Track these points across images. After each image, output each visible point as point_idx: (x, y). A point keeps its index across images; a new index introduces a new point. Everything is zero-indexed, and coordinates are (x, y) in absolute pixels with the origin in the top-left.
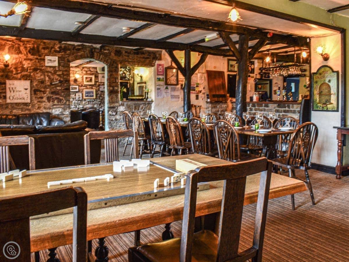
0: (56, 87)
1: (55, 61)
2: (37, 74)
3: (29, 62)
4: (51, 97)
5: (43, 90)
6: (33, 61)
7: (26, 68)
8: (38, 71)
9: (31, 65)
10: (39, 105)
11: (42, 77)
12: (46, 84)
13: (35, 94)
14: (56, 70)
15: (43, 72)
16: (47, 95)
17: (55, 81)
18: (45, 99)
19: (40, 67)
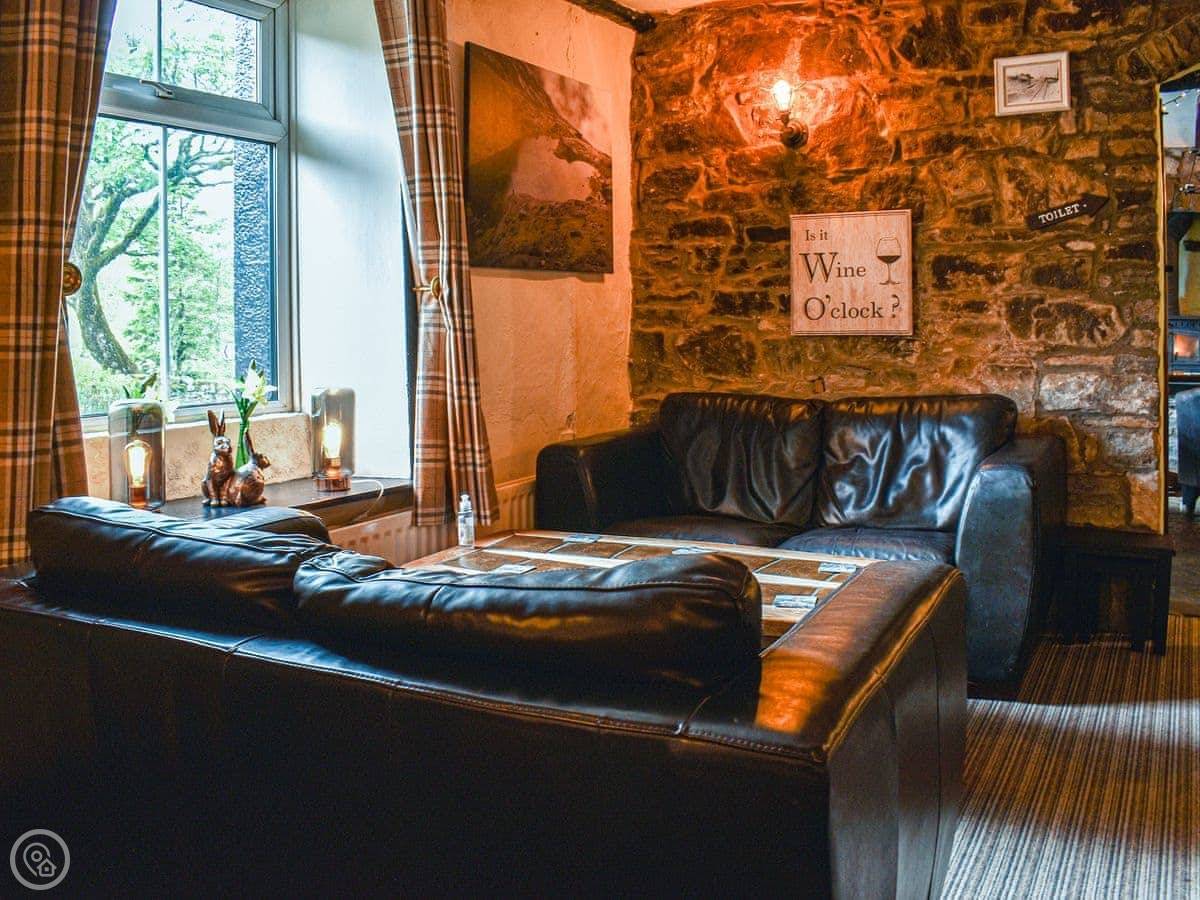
0: (1063, 241)
1: (1056, 80)
2: (951, 167)
3: (904, 104)
4: (1031, 303)
5: (983, 259)
6: (926, 101)
7: (891, 142)
8: (957, 152)
9: (919, 120)
10: (960, 348)
11: (981, 184)
12: (1001, 223)
13: (941, 284)
14: (1062, 137)
15: (982, 155)
16: (1010, 287)
17: (1055, 202)
18: (995, 316)
19: (966, 126)
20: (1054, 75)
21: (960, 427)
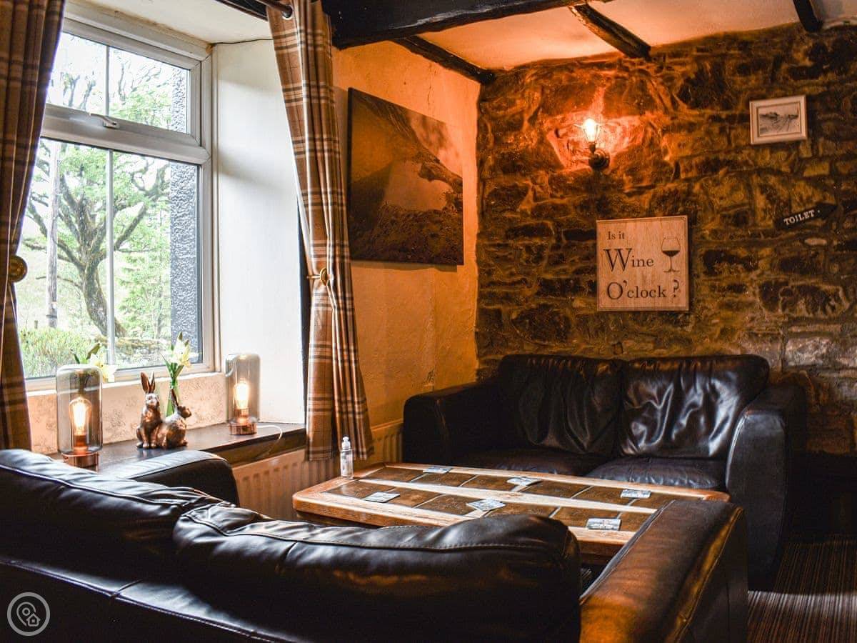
0: (802, 238)
1: (796, 117)
2: (717, 183)
3: (681, 136)
4: (778, 285)
5: (742, 252)
6: (699, 133)
7: (672, 165)
8: (721, 172)
9: (693, 149)
10: (725, 320)
11: (740, 196)
12: (755, 225)
13: (710, 272)
14: (801, 160)
15: (740, 175)
16: (762, 273)
17: (796, 208)
18: (751, 295)
19: (728, 152)
20: (795, 113)
21: (726, 380)
